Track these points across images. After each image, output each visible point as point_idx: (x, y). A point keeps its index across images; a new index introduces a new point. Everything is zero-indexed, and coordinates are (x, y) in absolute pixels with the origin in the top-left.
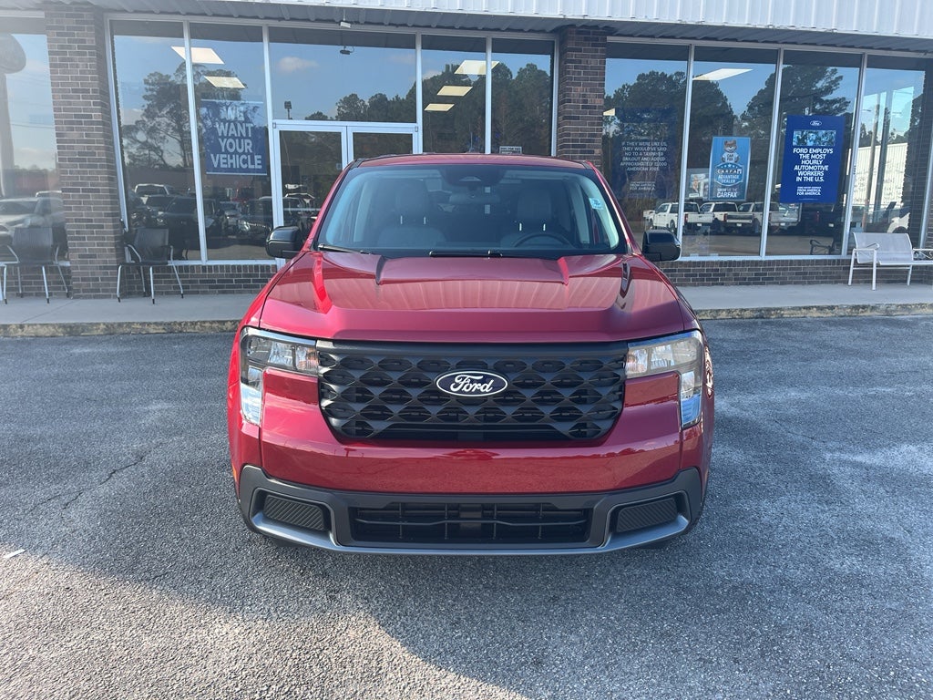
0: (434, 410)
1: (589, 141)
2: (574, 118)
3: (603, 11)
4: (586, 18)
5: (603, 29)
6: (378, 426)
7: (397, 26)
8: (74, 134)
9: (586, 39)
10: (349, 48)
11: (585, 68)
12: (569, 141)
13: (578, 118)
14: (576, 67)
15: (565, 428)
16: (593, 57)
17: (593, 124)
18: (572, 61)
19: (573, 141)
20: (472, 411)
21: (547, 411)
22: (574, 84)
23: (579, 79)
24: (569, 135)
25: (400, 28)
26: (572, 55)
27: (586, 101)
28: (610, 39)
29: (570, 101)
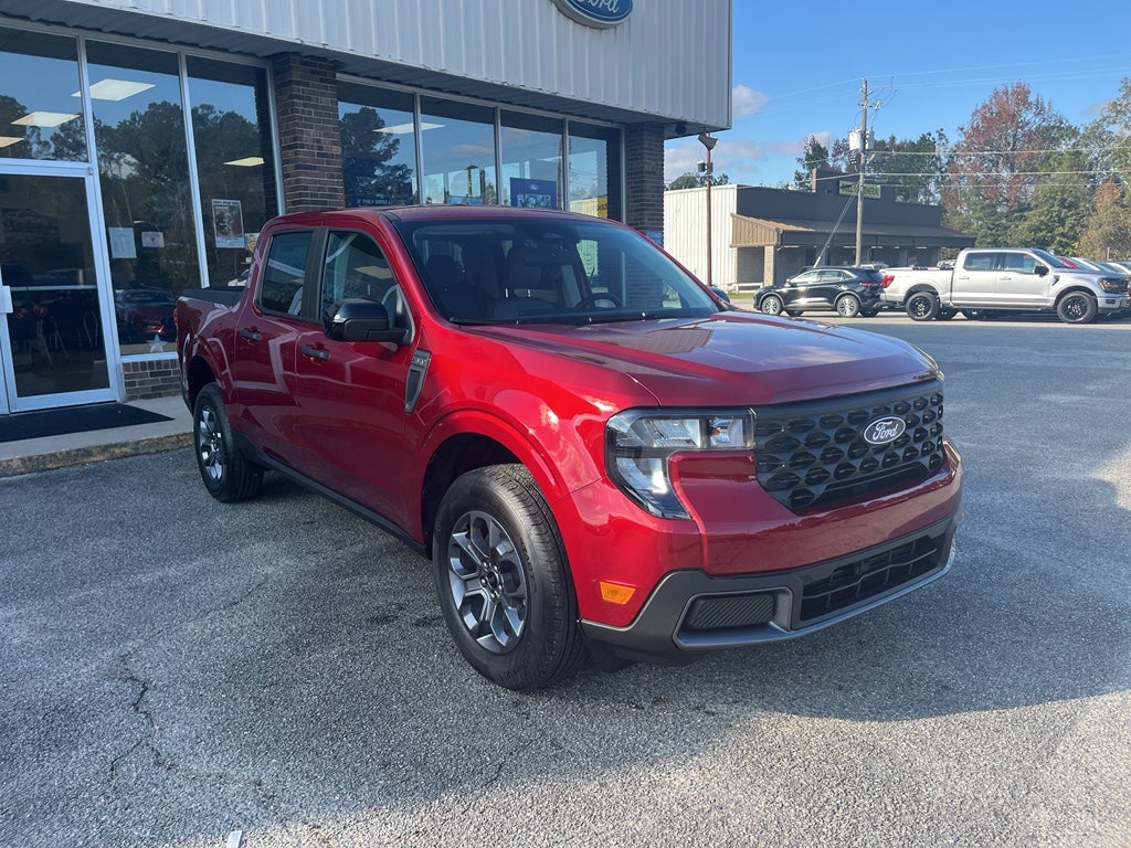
1: (331, 197)
2: (311, 168)
3: (316, 35)
4: (327, 47)
5: (331, 62)
7: (48, 23)
9: (313, 72)
11: (315, 107)
12: (307, 195)
13: (315, 168)
14: (305, 105)
16: (323, 94)
17: (332, 176)
18: (299, 97)
19: (312, 195)
22: (305, 126)
23: (310, 120)
24: (306, 188)
25: (53, 26)
26: (298, 90)
27: (321, 148)
28: (340, 77)
29: (302, 146)
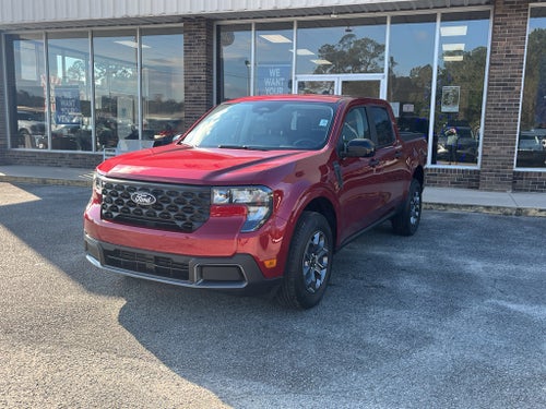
0: (132, 209)
6: (115, 214)
8: (192, 88)
10: (351, 28)
11: (509, 27)
13: (503, 64)
15: (180, 223)
16: (517, 19)
20: (144, 211)
21: (172, 214)
27: (509, 52)
